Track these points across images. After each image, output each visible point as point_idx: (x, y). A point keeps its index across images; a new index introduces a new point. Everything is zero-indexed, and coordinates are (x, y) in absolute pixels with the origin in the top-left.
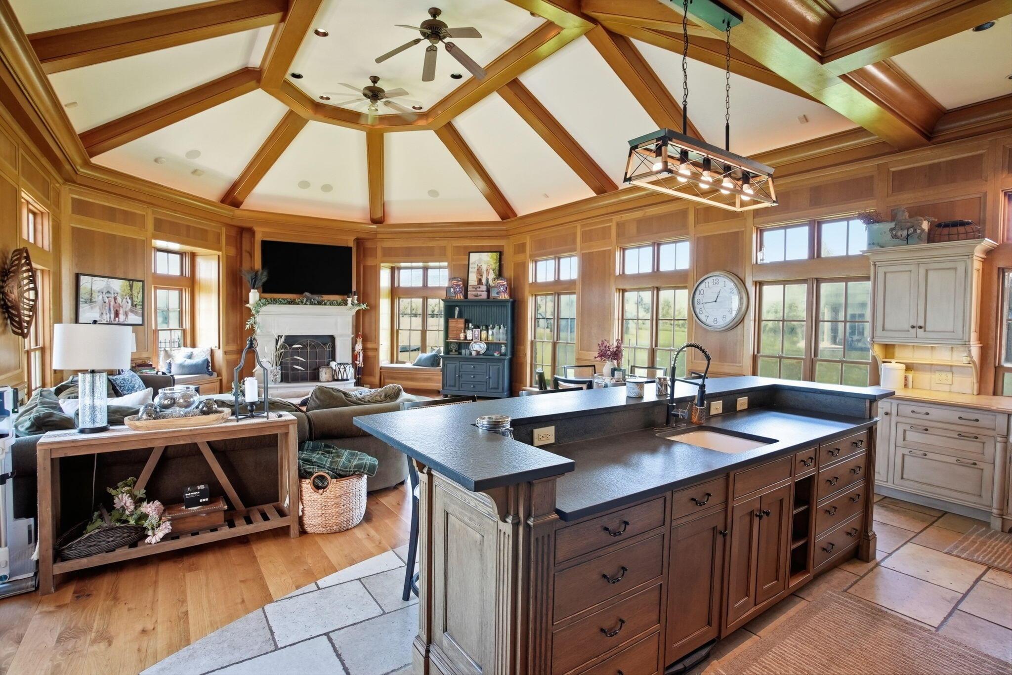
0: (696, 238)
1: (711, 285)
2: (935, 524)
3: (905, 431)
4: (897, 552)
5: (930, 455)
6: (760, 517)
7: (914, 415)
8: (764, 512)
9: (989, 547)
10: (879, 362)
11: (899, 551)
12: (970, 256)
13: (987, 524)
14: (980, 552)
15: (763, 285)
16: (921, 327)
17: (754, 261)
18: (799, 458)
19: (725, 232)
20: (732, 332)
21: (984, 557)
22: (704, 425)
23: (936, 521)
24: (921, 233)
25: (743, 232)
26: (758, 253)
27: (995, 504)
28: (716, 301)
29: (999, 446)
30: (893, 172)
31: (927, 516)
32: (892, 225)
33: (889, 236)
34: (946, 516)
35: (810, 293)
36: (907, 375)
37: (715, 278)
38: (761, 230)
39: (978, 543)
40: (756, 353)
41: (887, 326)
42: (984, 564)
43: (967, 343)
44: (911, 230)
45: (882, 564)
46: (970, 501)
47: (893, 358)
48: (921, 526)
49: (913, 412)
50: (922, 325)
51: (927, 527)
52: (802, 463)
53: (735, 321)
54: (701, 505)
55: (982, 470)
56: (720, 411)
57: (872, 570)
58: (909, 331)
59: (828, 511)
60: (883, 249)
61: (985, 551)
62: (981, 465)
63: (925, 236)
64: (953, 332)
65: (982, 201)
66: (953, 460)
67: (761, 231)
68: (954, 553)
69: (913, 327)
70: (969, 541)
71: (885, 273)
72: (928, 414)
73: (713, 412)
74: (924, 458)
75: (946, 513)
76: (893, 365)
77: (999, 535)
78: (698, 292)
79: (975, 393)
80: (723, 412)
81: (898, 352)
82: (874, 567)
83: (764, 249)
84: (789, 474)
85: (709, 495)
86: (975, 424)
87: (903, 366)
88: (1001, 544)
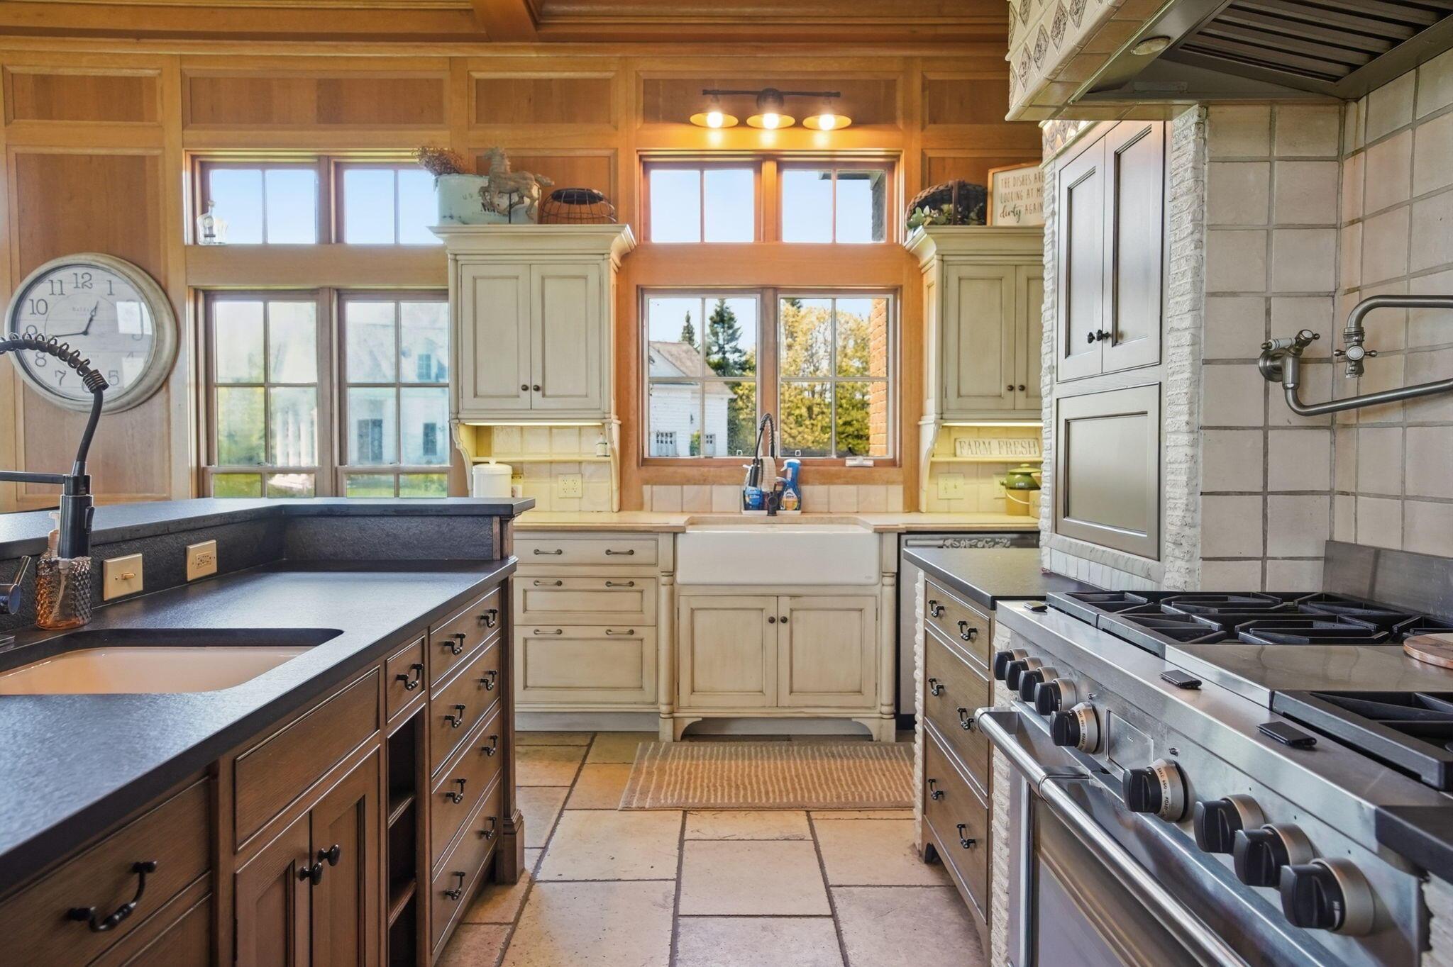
0: (12, 156)
1: (68, 288)
2: (588, 761)
3: (525, 591)
4: (554, 838)
5: (569, 632)
6: (314, 876)
7: (540, 558)
8: (321, 856)
9: (671, 775)
10: (468, 465)
11: (556, 834)
12: (606, 256)
13: (654, 735)
14: (665, 788)
15: (214, 299)
16: (537, 389)
17: (188, 239)
18: (393, 672)
19: (103, 152)
20: (137, 414)
21: (672, 795)
22: (86, 629)
23: (587, 752)
24: (532, 205)
25: (155, 158)
26: (199, 219)
27: (663, 698)
28: (85, 333)
29: (664, 591)
30: (477, 81)
31: (571, 748)
32: (483, 181)
33: (476, 205)
34: (596, 739)
35: (323, 322)
36: (514, 485)
37: (80, 271)
38: (202, 164)
39: (656, 772)
40: (203, 463)
41: (482, 389)
42: (676, 808)
43: (607, 416)
44: (515, 198)
45: (539, 877)
46: (627, 701)
47: (489, 455)
48: (571, 770)
49: (537, 552)
50: (540, 384)
51: (580, 770)
52: (401, 682)
53: (146, 383)
54: (111, 924)
55: (642, 640)
56: (138, 585)
57: (526, 899)
58: (518, 396)
59: (451, 796)
60: (466, 228)
61: (669, 784)
62: (641, 632)
63: (535, 212)
64: (586, 396)
65: (611, 162)
66: (600, 632)
67: (203, 167)
68: (634, 805)
69: (525, 388)
70: (644, 776)
71: (475, 279)
72: (560, 552)
73: (112, 590)
74: (557, 639)
75: (595, 733)
76: (493, 467)
77: (673, 748)
78: (27, 307)
79: (616, 508)
80: (147, 587)
81: (498, 442)
82: (529, 891)
83: (214, 211)
84: (373, 724)
85: (143, 869)
86: (629, 559)
87: (508, 470)
88: (682, 761)
